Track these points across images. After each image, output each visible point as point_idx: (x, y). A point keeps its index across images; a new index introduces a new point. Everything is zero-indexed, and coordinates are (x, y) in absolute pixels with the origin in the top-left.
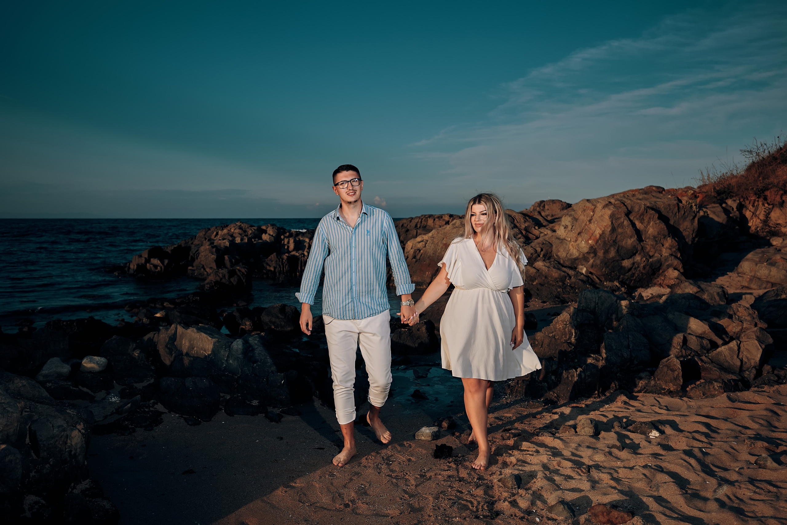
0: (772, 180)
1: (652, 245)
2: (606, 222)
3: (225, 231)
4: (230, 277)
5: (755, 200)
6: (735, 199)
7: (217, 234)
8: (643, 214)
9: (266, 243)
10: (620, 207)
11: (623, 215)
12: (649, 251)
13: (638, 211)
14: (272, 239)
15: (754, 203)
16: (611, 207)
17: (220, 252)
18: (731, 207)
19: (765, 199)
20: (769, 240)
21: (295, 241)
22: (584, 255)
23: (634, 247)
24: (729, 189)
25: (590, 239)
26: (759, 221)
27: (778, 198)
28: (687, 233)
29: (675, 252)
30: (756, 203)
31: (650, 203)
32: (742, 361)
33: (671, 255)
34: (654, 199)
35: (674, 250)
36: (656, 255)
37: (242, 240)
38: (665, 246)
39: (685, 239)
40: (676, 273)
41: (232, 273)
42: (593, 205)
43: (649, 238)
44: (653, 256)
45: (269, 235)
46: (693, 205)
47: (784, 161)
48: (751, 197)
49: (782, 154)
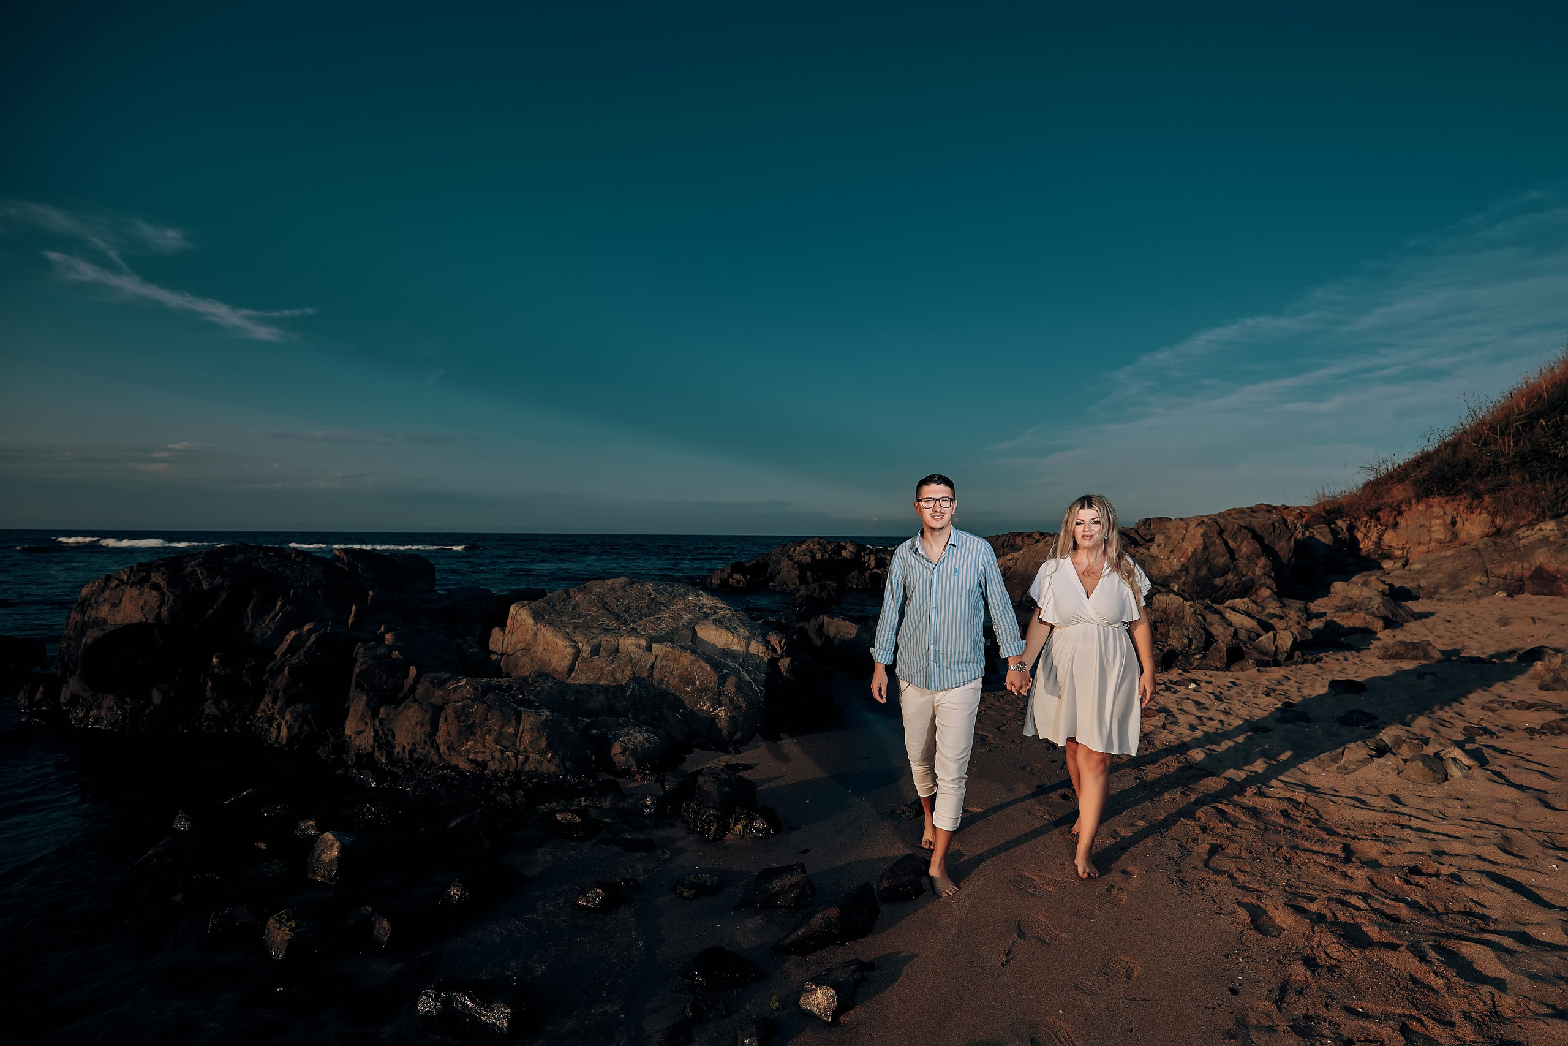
0: (1385, 500)
1: (1245, 564)
2: (1199, 540)
3: (804, 547)
4: (820, 591)
5: (1367, 521)
6: (1344, 519)
7: (795, 550)
8: (1236, 533)
9: (846, 559)
10: (1213, 526)
11: (1216, 534)
12: (1242, 570)
13: (1231, 531)
14: (853, 555)
15: (1366, 524)
16: (1204, 526)
17: (803, 568)
18: (1340, 527)
20: (1380, 563)
21: (876, 558)
22: (1176, 572)
23: (1227, 564)
24: (1338, 509)
25: (1182, 557)
26: (1370, 542)
27: (1391, 520)
28: (1283, 553)
29: (1268, 571)
30: (1369, 523)
31: (1245, 523)
32: (1276, 647)
33: (1265, 574)
34: (1249, 519)
35: (1268, 569)
36: (1249, 574)
37: (823, 556)
38: (1258, 566)
39: (1281, 559)
40: (1268, 592)
41: (823, 588)
42: (1186, 524)
43: (1242, 557)
44: (1246, 575)
45: (849, 551)
46: (1298, 525)
47: (1401, 481)
48: (1362, 517)
49: (1399, 472)
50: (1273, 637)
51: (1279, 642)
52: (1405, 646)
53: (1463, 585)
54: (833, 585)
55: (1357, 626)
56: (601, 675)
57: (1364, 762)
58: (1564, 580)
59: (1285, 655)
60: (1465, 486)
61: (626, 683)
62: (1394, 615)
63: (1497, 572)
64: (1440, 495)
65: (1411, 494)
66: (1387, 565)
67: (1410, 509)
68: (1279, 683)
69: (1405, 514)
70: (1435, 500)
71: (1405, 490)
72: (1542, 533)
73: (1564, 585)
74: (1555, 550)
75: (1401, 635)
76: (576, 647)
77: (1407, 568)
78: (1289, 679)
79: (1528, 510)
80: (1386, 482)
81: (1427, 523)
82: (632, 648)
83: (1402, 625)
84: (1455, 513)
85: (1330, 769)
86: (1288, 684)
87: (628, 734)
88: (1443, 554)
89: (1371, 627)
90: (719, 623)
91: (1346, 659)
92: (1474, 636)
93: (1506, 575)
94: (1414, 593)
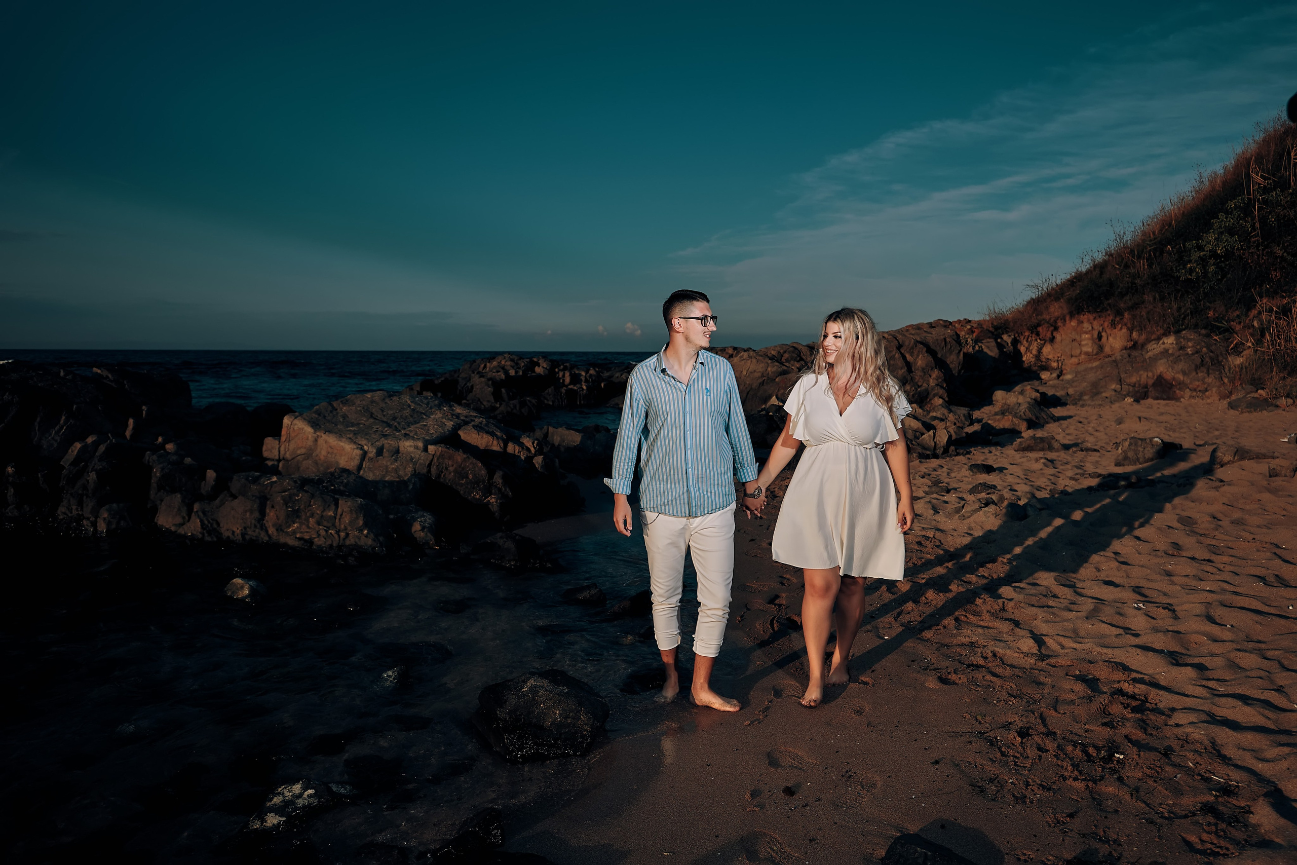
0: (1044, 316)
1: (921, 376)
3: (495, 363)
5: (1029, 336)
6: (1010, 334)
7: (485, 367)
8: (912, 348)
9: (539, 375)
10: (893, 342)
11: (895, 348)
12: (918, 382)
13: (908, 345)
14: (547, 372)
15: (1028, 339)
17: (497, 385)
18: (1005, 342)
19: (1038, 334)
20: (1039, 374)
21: (571, 375)
23: (905, 377)
24: (1005, 324)
26: (1031, 355)
27: (1049, 335)
28: (954, 365)
29: (941, 382)
30: (1030, 338)
31: (921, 338)
32: (935, 443)
34: (925, 334)
35: (940, 380)
36: (925, 385)
37: (516, 372)
38: (932, 377)
39: (952, 371)
40: (941, 401)
43: (918, 369)
44: (921, 386)
45: (543, 367)
46: (969, 340)
47: (1057, 299)
48: (1025, 332)
49: (1056, 290)
50: (932, 435)
51: (938, 439)
52: (1034, 440)
53: (1102, 392)
54: (534, 401)
55: (1006, 427)
56: (386, 472)
57: (976, 511)
58: (1178, 387)
59: (942, 449)
60: (1109, 305)
61: (408, 479)
62: (1037, 418)
63: (1128, 381)
64: (1089, 312)
65: (1066, 311)
66: (1045, 375)
67: (1064, 325)
68: (935, 470)
69: (1060, 330)
70: (1084, 317)
71: (1061, 307)
72: (1163, 346)
73: (1177, 391)
74: (1172, 361)
75: (1039, 433)
76: (362, 449)
77: (1061, 378)
78: (943, 467)
79: (1158, 326)
80: (1045, 300)
81: (1078, 338)
82: (412, 449)
83: (1043, 426)
84: (1101, 328)
85: (954, 518)
86: (942, 470)
87: (423, 516)
88: (1090, 365)
89: (1017, 428)
90: (479, 428)
91: (990, 452)
92: (1095, 433)
93: (1135, 384)
94: (1063, 400)
